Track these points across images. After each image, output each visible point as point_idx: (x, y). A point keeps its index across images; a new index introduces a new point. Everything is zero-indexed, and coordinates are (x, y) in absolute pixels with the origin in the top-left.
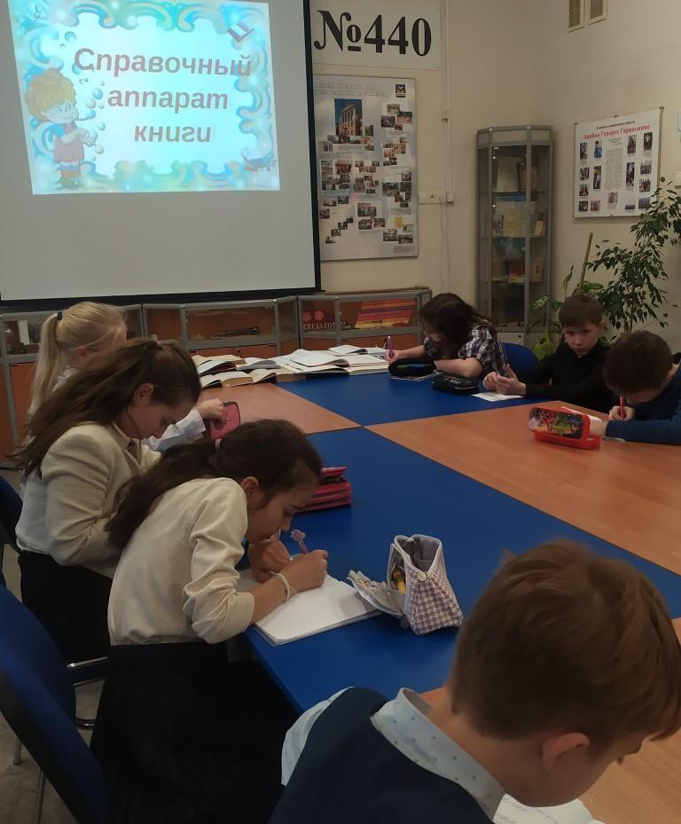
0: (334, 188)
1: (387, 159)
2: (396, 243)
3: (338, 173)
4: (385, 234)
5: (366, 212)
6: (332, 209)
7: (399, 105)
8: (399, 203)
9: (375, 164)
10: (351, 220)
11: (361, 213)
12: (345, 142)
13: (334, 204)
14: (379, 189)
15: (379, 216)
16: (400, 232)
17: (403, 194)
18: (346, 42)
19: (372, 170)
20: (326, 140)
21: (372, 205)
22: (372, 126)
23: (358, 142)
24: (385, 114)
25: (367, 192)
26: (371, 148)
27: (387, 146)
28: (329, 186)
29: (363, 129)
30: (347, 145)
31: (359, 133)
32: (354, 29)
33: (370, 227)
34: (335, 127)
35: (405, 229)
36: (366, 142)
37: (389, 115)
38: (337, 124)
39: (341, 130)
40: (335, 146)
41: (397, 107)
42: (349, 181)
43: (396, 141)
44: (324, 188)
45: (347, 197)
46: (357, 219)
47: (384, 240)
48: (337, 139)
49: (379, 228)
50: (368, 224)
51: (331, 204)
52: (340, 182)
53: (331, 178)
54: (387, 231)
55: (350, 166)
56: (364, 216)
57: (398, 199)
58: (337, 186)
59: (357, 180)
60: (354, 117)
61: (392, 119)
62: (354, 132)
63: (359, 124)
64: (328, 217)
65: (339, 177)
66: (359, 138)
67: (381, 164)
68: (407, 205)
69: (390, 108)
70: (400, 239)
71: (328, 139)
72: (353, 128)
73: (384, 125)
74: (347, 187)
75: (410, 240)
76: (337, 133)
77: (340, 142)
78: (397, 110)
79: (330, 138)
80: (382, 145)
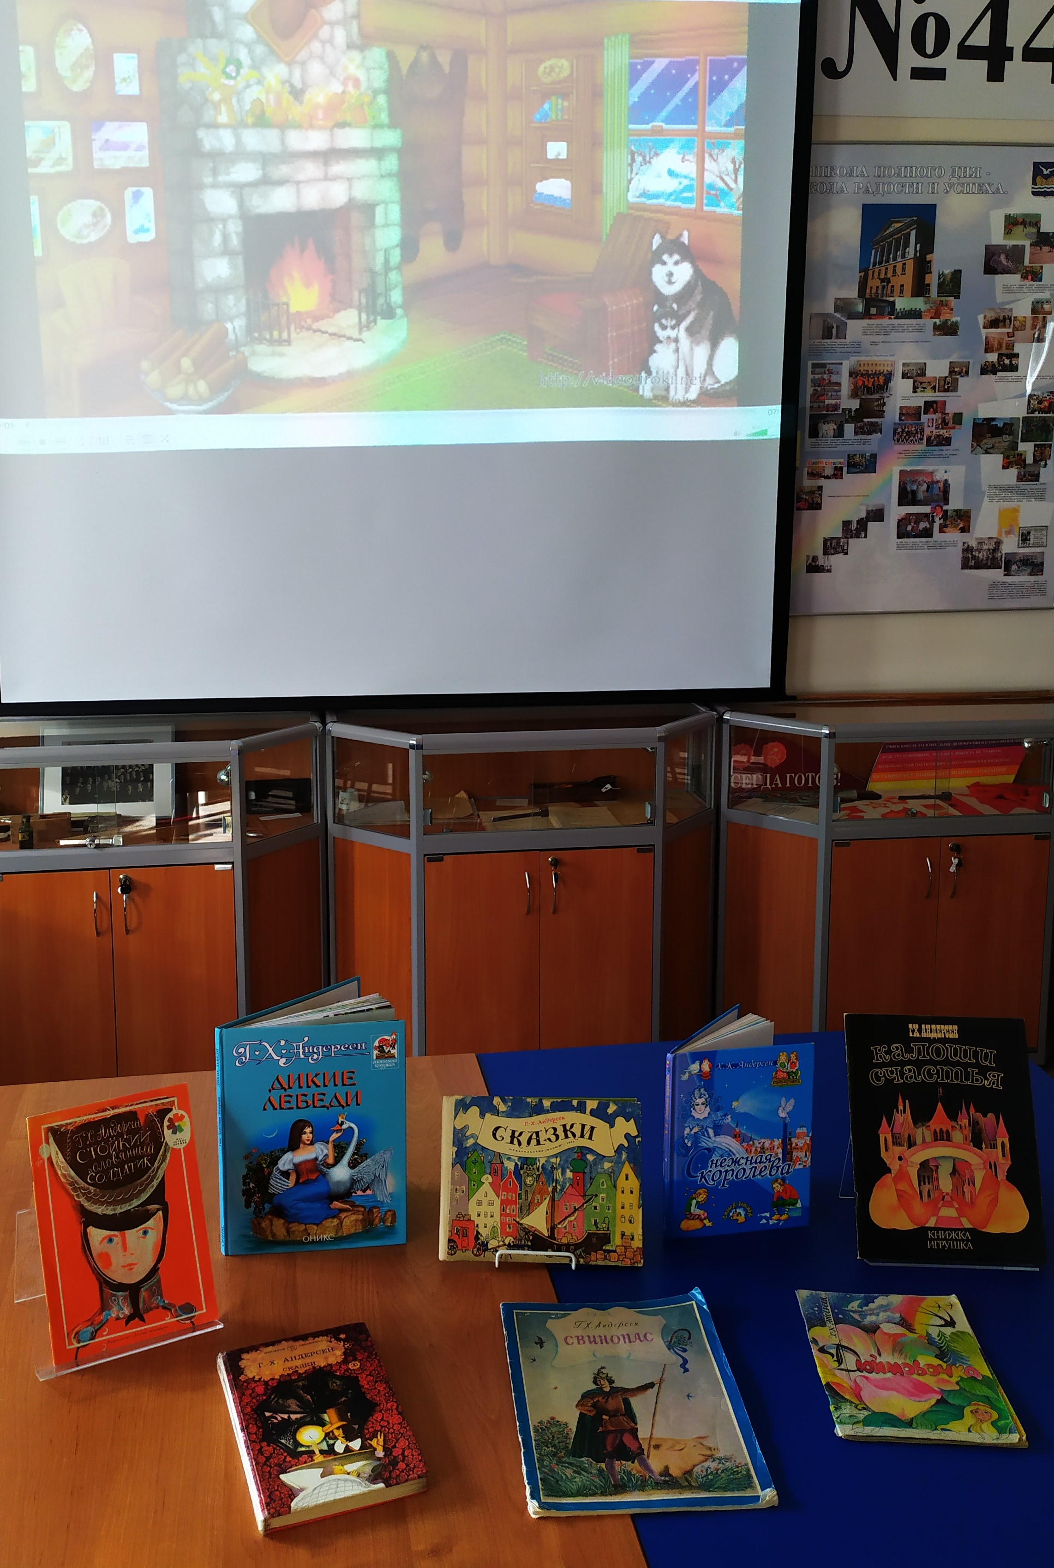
0: (839, 433)
1: (993, 357)
2: (997, 575)
3: (854, 394)
4: (967, 550)
5: (921, 496)
6: (829, 486)
7: (1038, 216)
8: (1013, 472)
9: (958, 371)
10: (877, 515)
11: (906, 497)
12: (880, 315)
13: (838, 474)
14: (962, 437)
15: (955, 503)
16: (1010, 545)
17: (1027, 449)
18: (908, 57)
19: (948, 385)
20: (831, 309)
21: (939, 476)
22: (957, 274)
23: (915, 314)
24: (998, 237)
25: (929, 443)
26: (948, 329)
27: (994, 323)
28: (828, 428)
29: (933, 280)
30: (885, 321)
31: (920, 289)
32: (931, 22)
33: (927, 533)
34: (857, 276)
35: (1025, 538)
36: (937, 315)
37: (1010, 243)
38: (864, 269)
39: (874, 283)
40: (855, 328)
41: (1031, 221)
42: (881, 414)
43: (1022, 309)
44: (814, 433)
45: (874, 456)
46: (895, 512)
47: (965, 565)
48: (860, 308)
49: (953, 536)
50: (923, 525)
51: (829, 471)
52: (856, 417)
53: (836, 407)
54: (973, 544)
55: (889, 377)
56: (915, 502)
57: (1012, 460)
58: (849, 428)
59: (904, 413)
60: (911, 252)
61: (1016, 253)
62: (908, 288)
63: (923, 266)
64: (818, 506)
65: (855, 404)
66: (919, 303)
67: (975, 369)
68: (1036, 477)
69: (1012, 223)
70: (1008, 564)
71: (837, 309)
72: (907, 280)
73: (991, 268)
74: (875, 429)
75: (1035, 566)
76: (862, 293)
77: (866, 315)
78: (1034, 230)
79: (843, 306)
80: (981, 319)
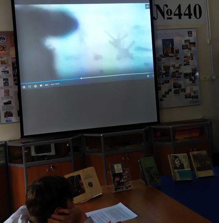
0: (163, 77)
1: (185, 63)
2: (191, 99)
3: (164, 70)
4: (186, 95)
5: (177, 86)
6: (162, 86)
7: (189, 40)
8: (191, 81)
9: (180, 65)
10: (170, 90)
11: (175, 87)
13: (163, 84)
14: (182, 76)
15: (183, 87)
16: (192, 94)
17: (193, 77)
18: (166, 16)
19: (179, 68)
20: (159, 56)
21: (179, 83)
22: (178, 50)
24: (184, 44)
25: (177, 78)
26: (178, 59)
27: (185, 57)
28: (161, 76)
29: (174, 51)
30: (168, 58)
31: (173, 52)
32: (169, 10)
33: (179, 93)
34: (162, 51)
35: (194, 93)
36: (176, 56)
37: (186, 44)
39: (165, 52)
40: (163, 59)
41: (189, 41)
42: (169, 73)
43: (189, 55)
44: (159, 77)
45: (169, 80)
46: (173, 90)
47: (186, 98)
48: (164, 56)
49: (183, 93)
50: (178, 91)
52: (165, 74)
53: (162, 72)
54: (186, 94)
55: (169, 67)
59: (173, 73)
60: (170, 46)
61: (187, 46)
62: (171, 52)
63: (172, 49)
64: (161, 89)
65: (165, 72)
66: (173, 55)
67: (183, 65)
68: (195, 82)
69: (186, 41)
70: (193, 97)
72: (170, 51)
73: (183, 48)
74: (168, 76)
75: (197, 97)
76: (163, 53)
78: (189, 42)
79: (161, 56)
80: (183, 57)
